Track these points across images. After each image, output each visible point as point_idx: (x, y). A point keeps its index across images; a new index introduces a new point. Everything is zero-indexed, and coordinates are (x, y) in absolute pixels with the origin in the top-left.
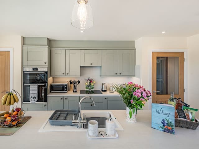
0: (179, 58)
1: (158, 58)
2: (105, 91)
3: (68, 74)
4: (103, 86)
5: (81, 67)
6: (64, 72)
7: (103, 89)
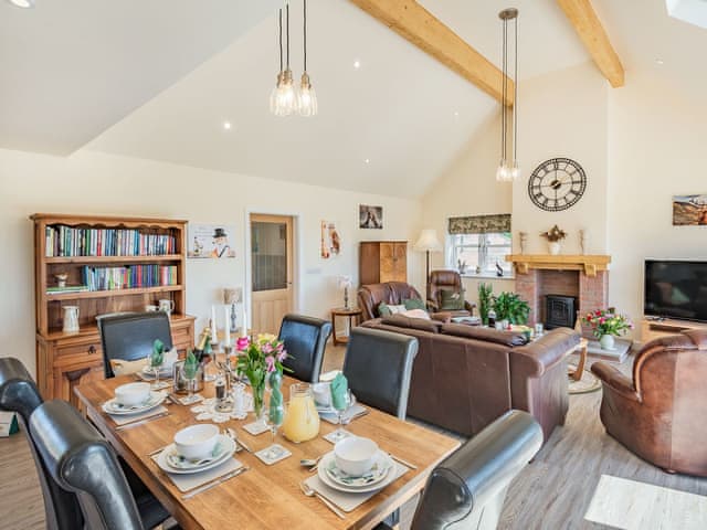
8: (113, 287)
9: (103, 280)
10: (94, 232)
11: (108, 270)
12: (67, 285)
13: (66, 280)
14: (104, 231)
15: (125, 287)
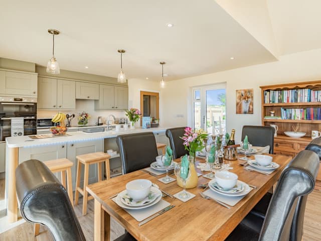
0: (156, 96)
1: (144, 96)
2: (102, 124)
3: (60, 107)
4: (100, 120)
5: (77, 100)
6: (55, 104)
7: (100, 123)
8: (296, 118)
9: (291, 115)
10: (285, 92)
11: (293, 110)
12: (274, 116)
13: (274, 114)
14: (290, 91)
15: (303, 119)
